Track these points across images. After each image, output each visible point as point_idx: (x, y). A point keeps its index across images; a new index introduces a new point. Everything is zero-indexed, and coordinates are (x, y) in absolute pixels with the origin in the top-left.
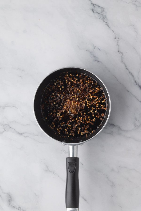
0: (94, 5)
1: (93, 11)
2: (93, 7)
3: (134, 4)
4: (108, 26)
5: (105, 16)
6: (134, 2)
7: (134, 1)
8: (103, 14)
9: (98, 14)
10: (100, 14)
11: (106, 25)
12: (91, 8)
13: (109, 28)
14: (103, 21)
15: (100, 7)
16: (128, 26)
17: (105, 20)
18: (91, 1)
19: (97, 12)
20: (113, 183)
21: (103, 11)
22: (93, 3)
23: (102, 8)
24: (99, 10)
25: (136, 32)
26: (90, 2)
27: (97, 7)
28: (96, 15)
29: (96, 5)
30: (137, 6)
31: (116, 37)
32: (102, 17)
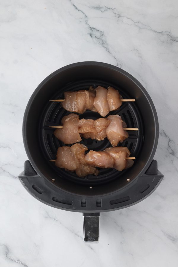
0: (91, 28)
1: (91, 35)
2: (91, 31)
3: (137, 26)
4: (109, 51)
5: (105, 40)
6: (136, 24)
7: (137, 22)
8: (102, 38)
9: (96, 39)
10: (99, 38)
11: (106, 50)
12: (89, 33)
13: (110, 53)
14: (103, 46)
15: (98, 30)
16: (131, 51)
17: (104, 45)
18: (89, 25)
19: (96, 37)
20: (121, 228)
21: (103, 35)
22: (91, 26)
23: (101, 32)
24: (98, 34)
25: (141, 57)
26: (87, 26)
27: (95, 30)
28: (95, 40)
29: (94, 29)
30: (140, 28)
31: (118, 64)
32: (101, 42)
